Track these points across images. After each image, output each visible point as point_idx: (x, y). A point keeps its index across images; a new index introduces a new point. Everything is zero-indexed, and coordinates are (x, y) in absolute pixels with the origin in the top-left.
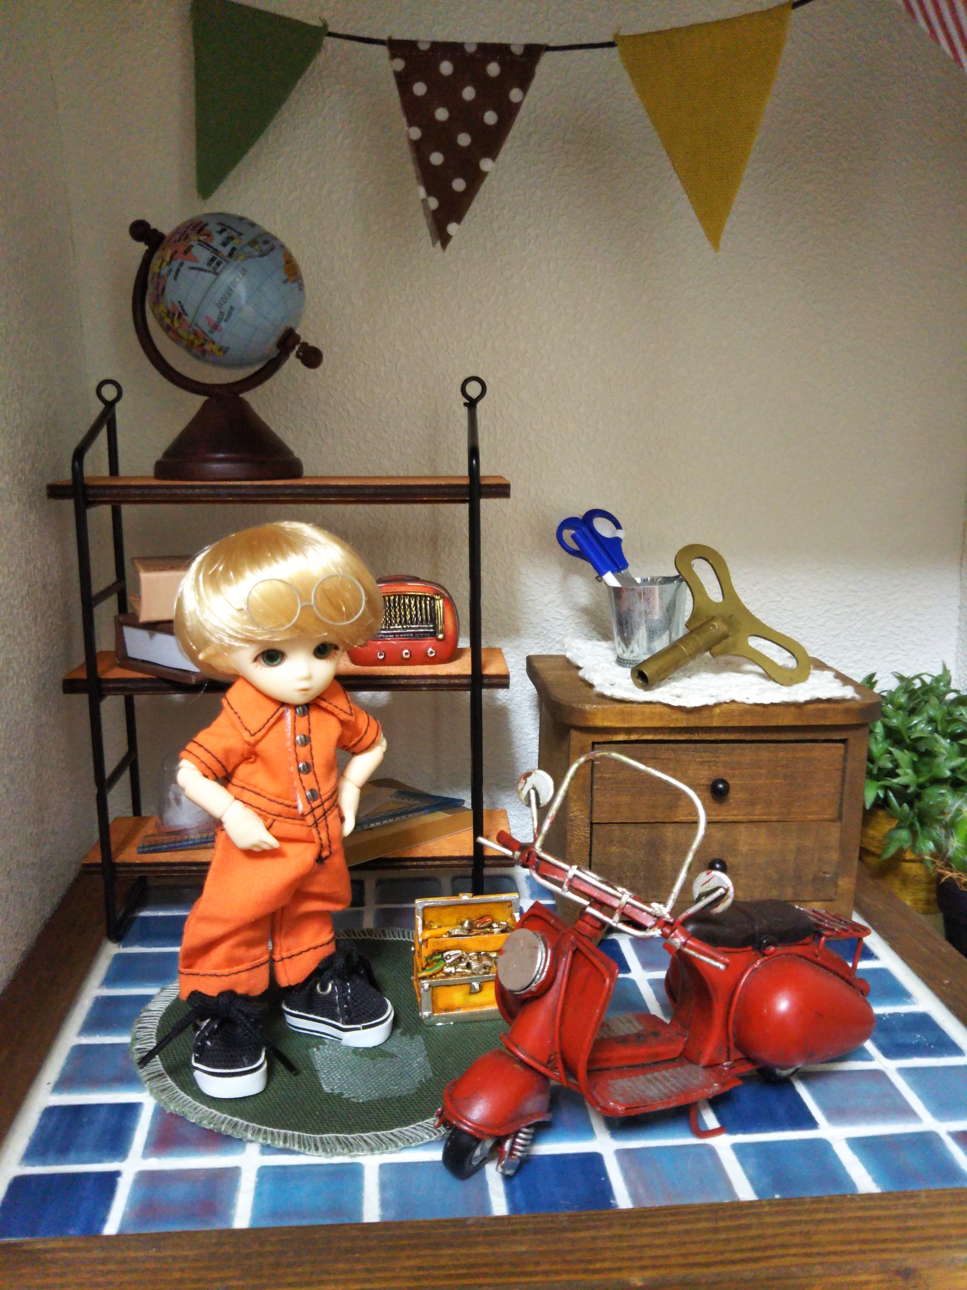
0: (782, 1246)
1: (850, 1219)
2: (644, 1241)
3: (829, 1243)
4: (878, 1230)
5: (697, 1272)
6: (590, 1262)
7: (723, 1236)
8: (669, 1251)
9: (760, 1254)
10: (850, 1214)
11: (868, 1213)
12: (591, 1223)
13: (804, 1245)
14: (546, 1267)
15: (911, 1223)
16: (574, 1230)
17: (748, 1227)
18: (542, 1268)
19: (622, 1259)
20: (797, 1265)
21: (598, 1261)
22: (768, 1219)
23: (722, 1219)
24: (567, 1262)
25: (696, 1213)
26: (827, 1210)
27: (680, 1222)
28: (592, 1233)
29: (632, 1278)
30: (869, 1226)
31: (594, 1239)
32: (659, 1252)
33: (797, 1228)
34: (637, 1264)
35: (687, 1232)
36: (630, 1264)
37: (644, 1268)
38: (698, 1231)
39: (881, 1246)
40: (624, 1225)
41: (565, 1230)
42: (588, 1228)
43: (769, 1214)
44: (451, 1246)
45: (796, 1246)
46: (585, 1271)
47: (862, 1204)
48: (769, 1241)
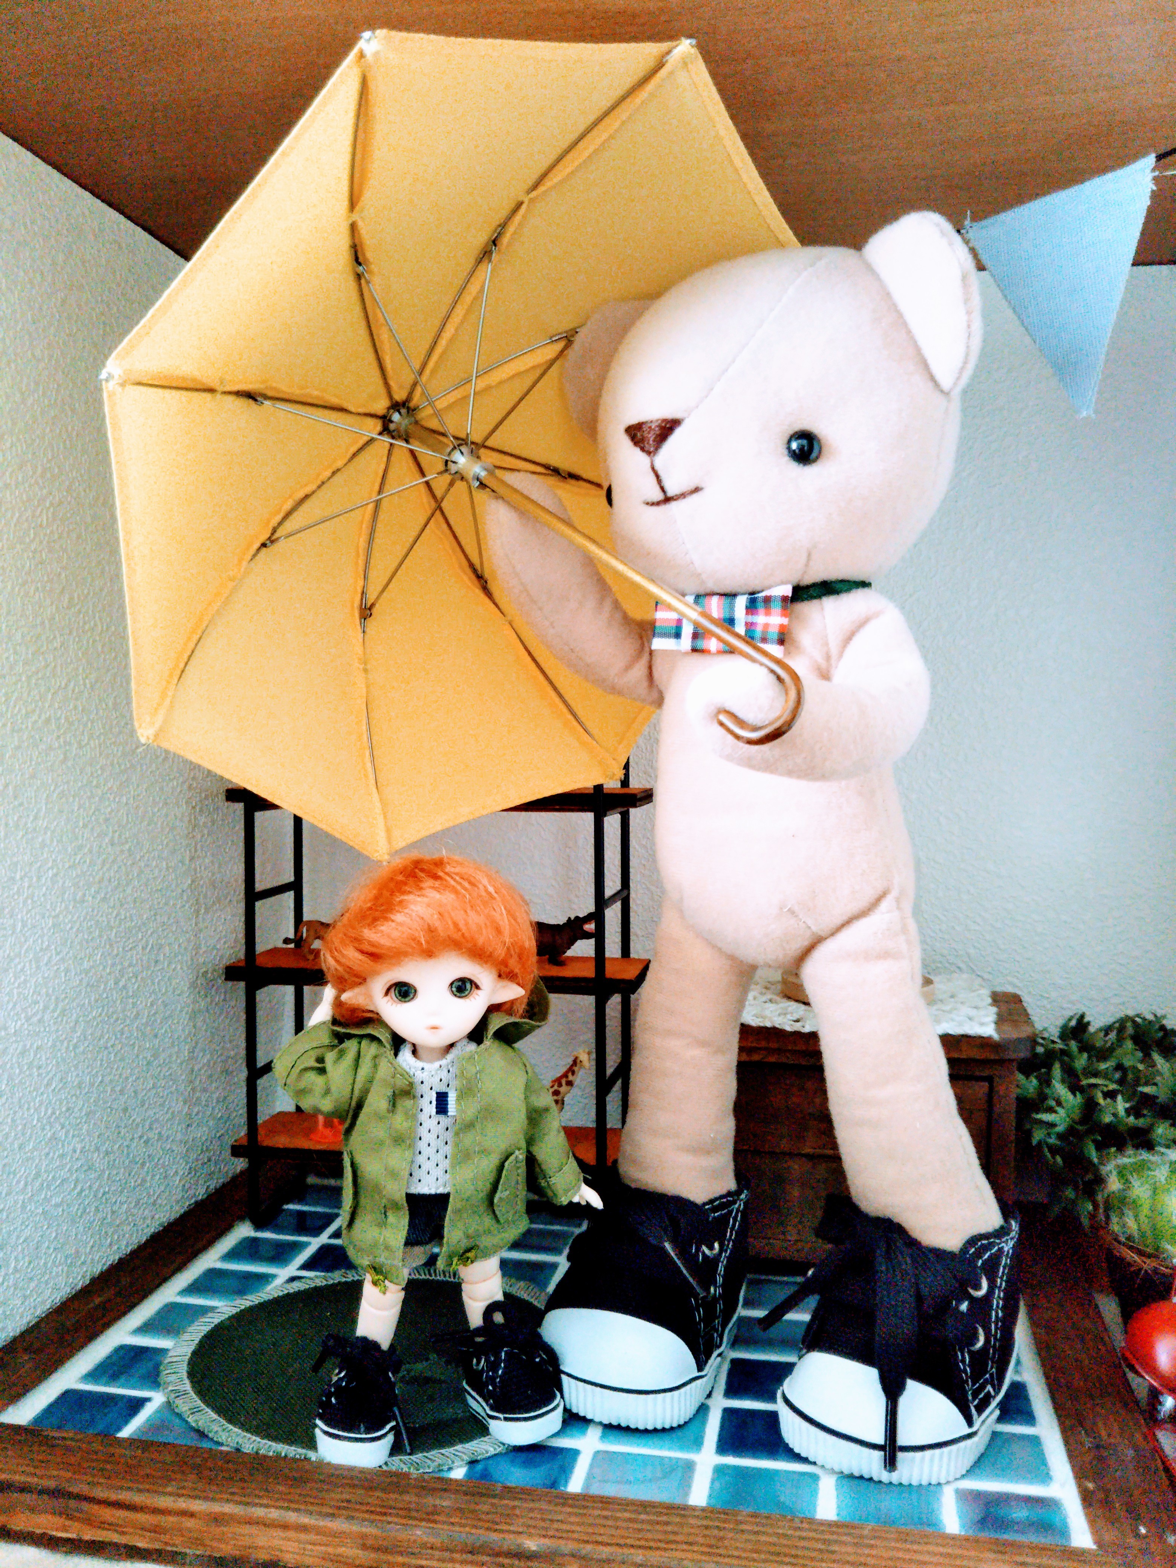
0: (691, 1544)
5: (589, 1547)
6: (498, 1523)
7: (639, 1526)
8: (578, 1529)
9: (662, 1545)
13: (711, 1546)
14: (457, 1520)
15: (835, 1548)
16: (502, 1498)
17: (667, 1523)
18: (452, 1520)
19: (529, 1526)
20: (692, 1560)
21: (507, 1524)
22: (692, 1521)
23: (647, 1513)
24: (477, 1520)
25: (627, 1505)
29: (528, 1543)
31: (514, 1507)
33: (716, 1532)
35: (606, 1518)
37: (544, 1536)
38: (616, 1519)
40: (550, 1502)
41: (494, 1496)
42: (515, 1499)
44: (384, 1490)
46: (491, 1529)
48: (679, 1538)
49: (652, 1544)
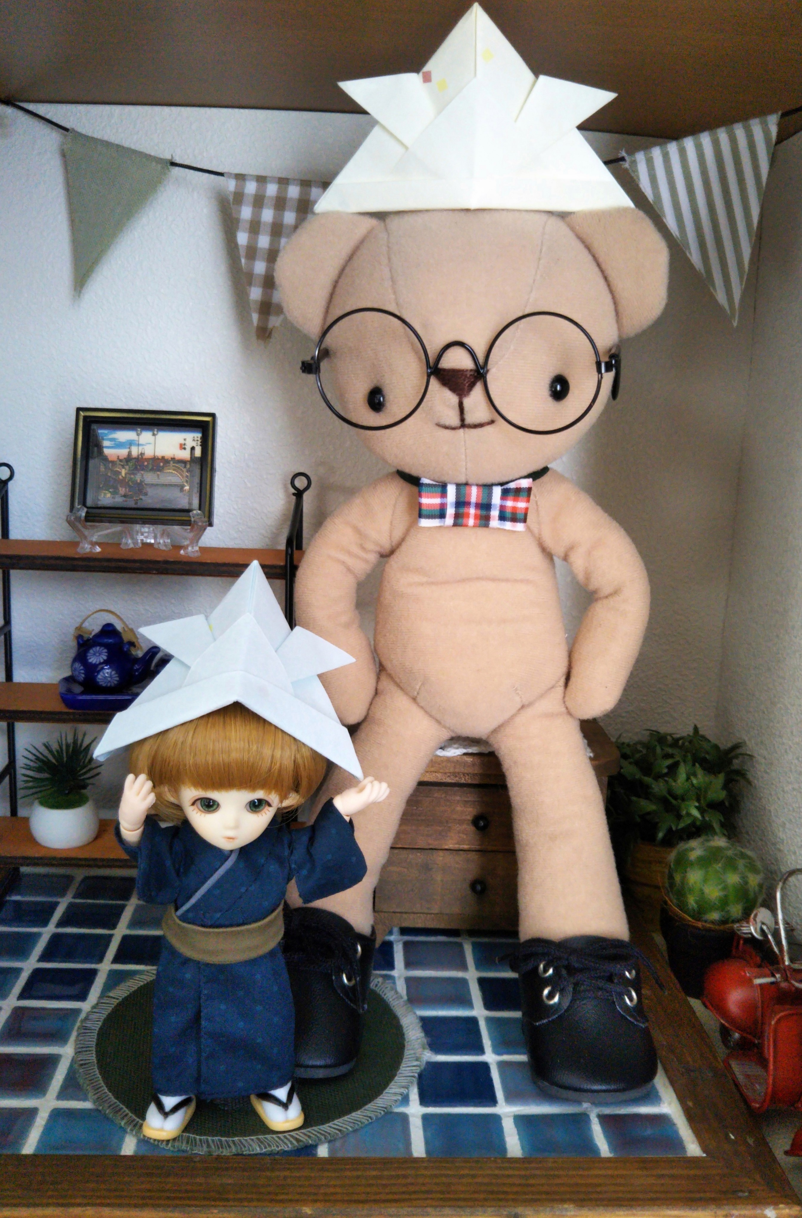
1: (488, 1176)
2: (323, 1182)
3: (463, 1192)
4: (504, 1184)
6: (276, 1194)
7: (385, 1182)
10: (489, 1172)
11: (503, 1172)
12: (287, 1166)
15: (533, 1181)
19: (301, 1194)
21: (283, 1193)
23: (388, 1169)
24: (261, 1193)
26: (471, 1168)
27: (354, 1170)
28: (287, 1173)
29: (304, 1208)
30: (499, 1181)
32: (332, 1190)
34: (312, 1197)
36: (305, 1197)
38: (367, 1177)
39: (501, 1196)
43: (426, 1168)
45: (436, 1192)
46: (272, 1201)
47: (501, 1165)
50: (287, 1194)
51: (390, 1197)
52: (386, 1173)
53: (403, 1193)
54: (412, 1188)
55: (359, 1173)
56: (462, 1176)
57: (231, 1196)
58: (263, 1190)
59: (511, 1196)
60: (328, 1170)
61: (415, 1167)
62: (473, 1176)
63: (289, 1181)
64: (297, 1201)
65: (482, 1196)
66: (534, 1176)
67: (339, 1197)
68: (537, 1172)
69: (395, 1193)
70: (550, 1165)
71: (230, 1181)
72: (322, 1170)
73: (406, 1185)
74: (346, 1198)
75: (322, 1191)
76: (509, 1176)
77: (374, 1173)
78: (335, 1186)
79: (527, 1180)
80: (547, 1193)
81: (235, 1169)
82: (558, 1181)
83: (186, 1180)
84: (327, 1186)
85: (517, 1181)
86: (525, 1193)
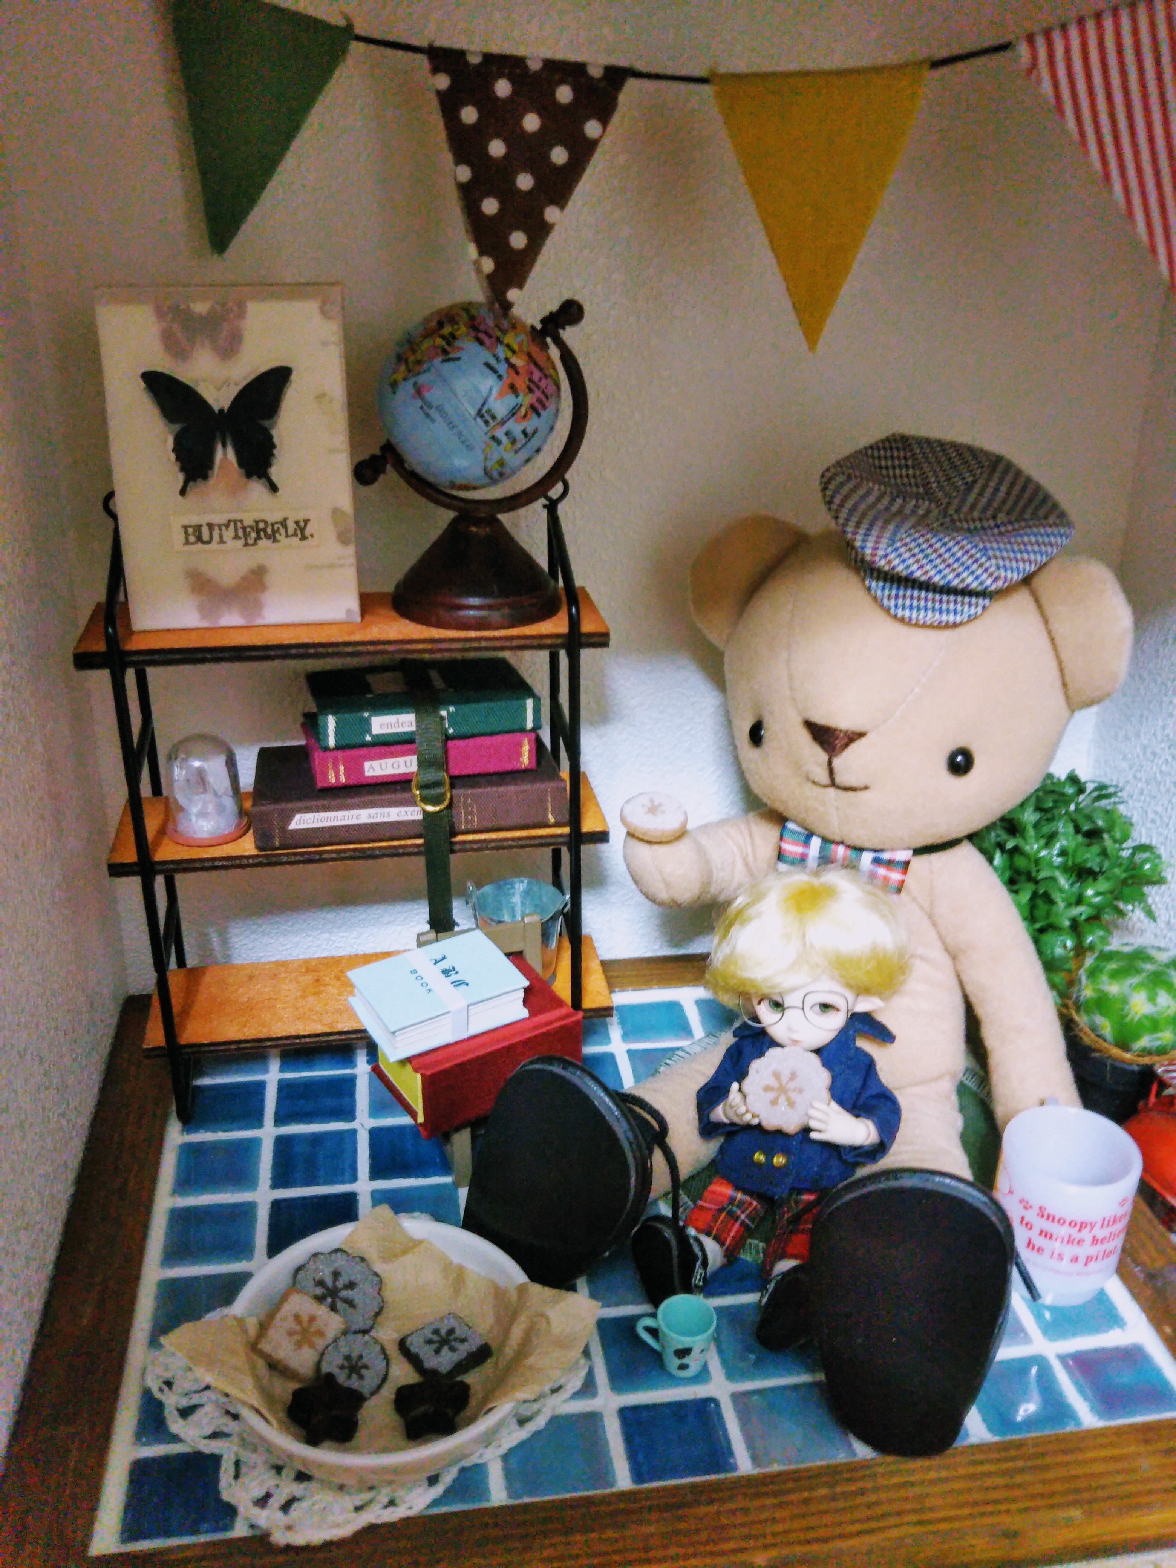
0: (898, 1513)
1: (963, 1477)
2: (764, 1515)
3: (941, 1507)
4: (987, 1489)
5: (815, 1548)
6: (716, 1542)
7: (842, 1504)
9: (876, 1524)
10: (961, 1471)
11: (978, 1469)
13: (917, 1511)
14: (675, 1550)
15: (1018, 1479)
17: (863, 1492)
18: (670, 1552)
19: (746, 1538)
21: (723, 1540)
23: (839, 1483)
25: (813, 1477)
27: (799, 1490)
29: (756, 1559)
30: (979, 1484)
32: (781, 1527)
34: (761, 1542)
35: (807, 1501)
36: (754, 1542)
37: (766, 1547)
38: (817, 1500)
39: (990, 1508)
44: (582, 1530)
45: (909, 1512)
47: (972, 1457)
49: (864, 1526)
50: (728, 1540)
51: (857, 1527)
52: (838, 1489)
53: (869, 1519)
54: (879, 1511)
55: (806, 1494)
56: (933, 1482)
57: (659, 1554)
58: (696, 1538)
59: (1003, 1507)
60: (765, 1494)
61: (869, 1476)
62: (946, 1480)
63: (724, 1521)
64: (743, 1550)
65: (966, 1511)
66: (1021, 1471)
67: (793, 1537)
68: (1020, 1464)
69: (859, 1521)
70: (1032, 1450)
71: (652, 1529)
72: (758, 1495)
73: (869, 1506)
74: (802, 1536)
75: (769, 1529)
76: (989, 1474)
77: (823, 1491)
78: (783, 1520)
79: (1011, 1477)
80: (1042, 1496)
81: (651, 1508)
82: (1051, 1475)
83: (594, 1536)
84: (774, 1520)
85: (1000, 1481)
86: (1015, 1500)
